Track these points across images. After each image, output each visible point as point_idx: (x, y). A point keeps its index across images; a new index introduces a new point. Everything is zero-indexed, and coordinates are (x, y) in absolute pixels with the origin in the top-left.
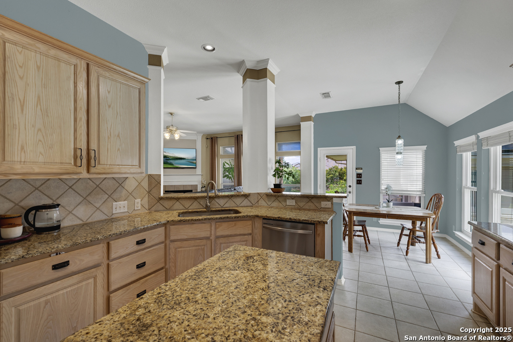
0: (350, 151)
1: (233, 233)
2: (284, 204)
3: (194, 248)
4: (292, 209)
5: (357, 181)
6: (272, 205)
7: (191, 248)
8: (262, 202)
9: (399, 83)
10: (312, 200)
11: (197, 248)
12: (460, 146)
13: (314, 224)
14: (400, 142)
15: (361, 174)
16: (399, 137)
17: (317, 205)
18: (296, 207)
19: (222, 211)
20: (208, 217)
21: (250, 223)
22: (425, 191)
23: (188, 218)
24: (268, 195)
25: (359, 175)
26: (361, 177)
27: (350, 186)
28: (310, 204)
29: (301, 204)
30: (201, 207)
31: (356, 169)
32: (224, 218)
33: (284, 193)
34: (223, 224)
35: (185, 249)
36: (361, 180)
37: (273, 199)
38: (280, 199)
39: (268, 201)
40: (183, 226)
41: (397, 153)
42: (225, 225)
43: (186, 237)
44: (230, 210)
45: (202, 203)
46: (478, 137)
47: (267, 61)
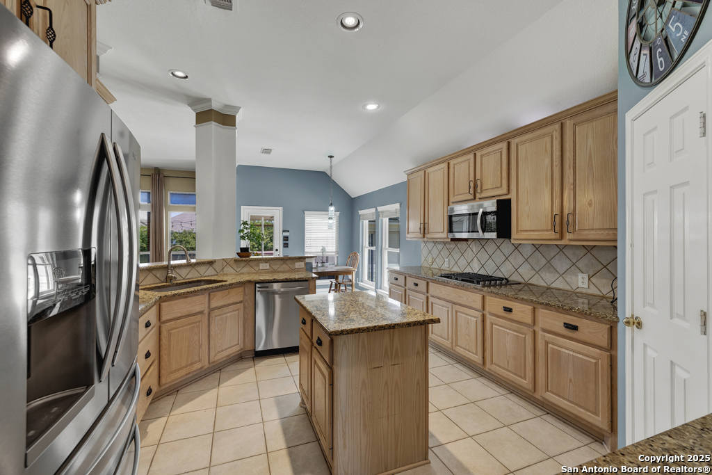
0: (276, 213)
1: (227, 303)
2: (257, 269)
3: (188, 327)
4: (267, 272)
5: (284, 244)
6: (242, 271)
7: (185, 328)
8: (229, 270)
9: (331, 157)
10: (287, 262)
11: (191, 326)
12: (363, 215)
13: (307, 281)
14: (332, 208)
15: (287, 237)
16: (331, 205)
17: (291, 266)
18: (271, 270)
19: (186, 283)
20: (176, 292)
21: (241, 289)
22: (337, 252)
23: (182, 291)
24: (236, 261)
25: (286, 238)
26: (287, 240)
27: (277, 250)
28: (284, 266)
29: (275, 267)
30: (158, 281)
31: (284, 231)
32: (220, 286)
33: (251, 257)
34: (217, 293)
35: (178, 330)
36: (287, 244)
37: (243, 264)
38: (251, 263)
39: (237, 267)
40: (176, 301)
41: (330, 218)
42: (219, 294)
43: (179, 315)
44: (198, 281)
45: (158, 275)
46: (376, 210)
47: (237, 109)
